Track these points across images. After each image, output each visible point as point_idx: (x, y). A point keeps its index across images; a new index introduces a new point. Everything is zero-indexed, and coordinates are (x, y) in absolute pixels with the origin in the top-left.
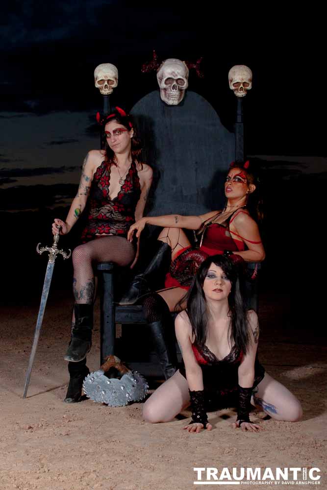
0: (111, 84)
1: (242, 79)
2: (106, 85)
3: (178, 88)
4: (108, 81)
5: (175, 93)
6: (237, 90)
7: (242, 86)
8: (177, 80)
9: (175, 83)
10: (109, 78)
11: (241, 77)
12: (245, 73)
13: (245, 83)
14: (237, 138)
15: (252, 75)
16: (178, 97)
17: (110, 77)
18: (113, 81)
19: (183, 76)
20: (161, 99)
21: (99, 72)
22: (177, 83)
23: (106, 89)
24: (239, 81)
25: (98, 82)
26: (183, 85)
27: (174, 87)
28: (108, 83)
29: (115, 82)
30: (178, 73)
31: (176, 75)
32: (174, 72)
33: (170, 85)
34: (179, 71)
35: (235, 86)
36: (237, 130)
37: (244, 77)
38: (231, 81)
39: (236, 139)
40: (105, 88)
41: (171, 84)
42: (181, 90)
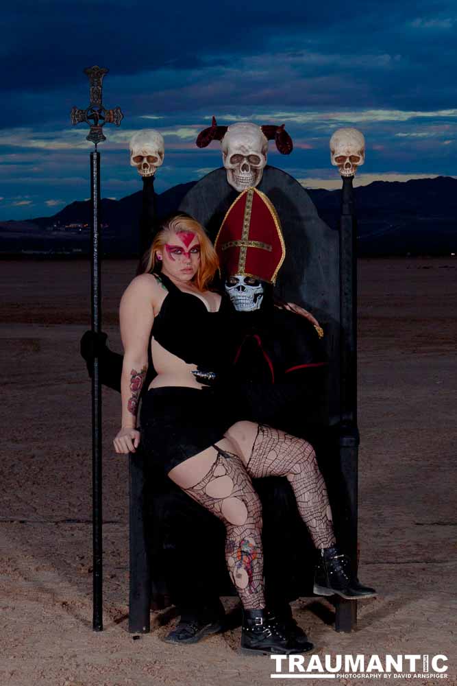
0: (152, 162)
1: (349, 152)
2: (146, 164)
3: (251, 169)
4: (148, 157)
5: (246, 175)
6: (342, 166)
7: (348, 161)
8: (248, 157)
9: (245, 162)
10: (149, 154)
11: (346, 148)
12: (353, 142)
13: (352, 156)
14: (343, 239)
15: (363, 145)
16: (251, 182)
17: (152, 152)
18: (156, 158)
19: (257, 151)
20: (228, 183)
21: (134, 145)
22: (249, 161)
23: (146, 169)
24: (344, 154)
25: (134, 158)
26: (259, 163)
27: (245, 168)
28: (148, 160)
29: (159, 159)
30: (249, 146)
31: (247, 151)
32: (243, 146)
33: (238, 164)
34: (251, 144)
35: (339, 161)
36: (343, 226)
37: (351, 149)
38: (333, 153)
39: (340, 239)
40: (144, 168)
41: (240, 161)
42: (255, 170)
